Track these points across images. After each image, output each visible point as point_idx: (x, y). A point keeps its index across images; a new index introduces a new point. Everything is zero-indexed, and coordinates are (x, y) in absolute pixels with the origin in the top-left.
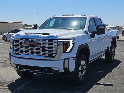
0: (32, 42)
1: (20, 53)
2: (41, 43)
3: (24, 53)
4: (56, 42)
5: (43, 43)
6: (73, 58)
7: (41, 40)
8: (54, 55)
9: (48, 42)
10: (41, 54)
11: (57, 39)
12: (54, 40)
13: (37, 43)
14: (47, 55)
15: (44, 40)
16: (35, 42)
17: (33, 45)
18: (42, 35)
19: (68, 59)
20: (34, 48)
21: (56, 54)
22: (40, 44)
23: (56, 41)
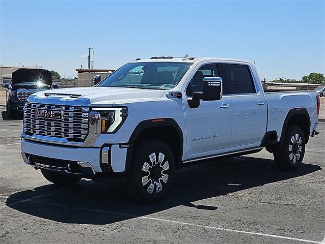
0: (48, 111)
1: (32, 132)
2: (63, 113)
3: (38, 132)
4: (87, 112)
5: (65, 114)
6: (120, 145)
7: (63, 107)
8: (83, 137)
9: (74, 111)
10: (63, 135)
11: (89, 105)
12: (83, 108)
13: (57, 112)
14: (71, 136)
15: (67, 108)
16: (53, 110)
17: (49, 117)
18: (68, 98)
19: (110, 145)
20: (53, 123)
21: (87, 135)
22: (60, 115)
23: (87, 110)
